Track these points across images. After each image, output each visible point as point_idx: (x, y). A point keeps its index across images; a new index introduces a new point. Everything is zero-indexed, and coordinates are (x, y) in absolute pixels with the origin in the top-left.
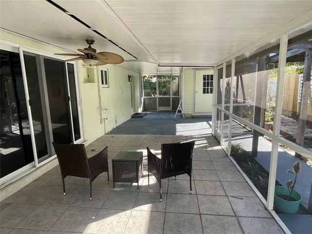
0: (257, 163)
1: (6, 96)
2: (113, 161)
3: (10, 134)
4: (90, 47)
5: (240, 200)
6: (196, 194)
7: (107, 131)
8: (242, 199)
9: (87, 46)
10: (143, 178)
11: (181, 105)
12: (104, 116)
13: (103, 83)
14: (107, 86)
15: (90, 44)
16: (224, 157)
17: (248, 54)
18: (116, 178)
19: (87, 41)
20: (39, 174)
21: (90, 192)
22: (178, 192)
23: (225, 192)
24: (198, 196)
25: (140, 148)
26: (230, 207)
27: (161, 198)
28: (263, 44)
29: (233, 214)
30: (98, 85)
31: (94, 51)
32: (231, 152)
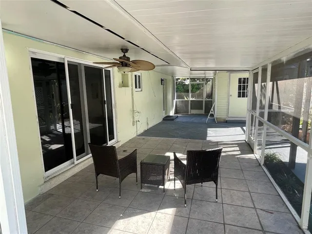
0: (293, 175)
1: (53, 98)
2: (142, 164)
3: (55, 132)
4: (124, 56)
5: (269, 215)
6: (222, 203)
7: (139, 133)
8: (272, 213)
9: (122, 55)
10: (169, 182)
11: (214, 109)
12: (136, 119)
13: (136, 87)
14: (140, 90)
15: (124, 53)
16: (257, 166)
17: (284, 59)
18: (144, 180)
19: (122, 50)
20: (76, 170)
21: (120, 191)
22: (204, 199)
23: (254, 204)
24: (224, 205)
25: (169, 151)
26: (258, 221)
27: (185, 204)
28: (301, 49)
29: (260, 229)
30: (132, 89)
31: (128, 59)
32: (265, 161)
